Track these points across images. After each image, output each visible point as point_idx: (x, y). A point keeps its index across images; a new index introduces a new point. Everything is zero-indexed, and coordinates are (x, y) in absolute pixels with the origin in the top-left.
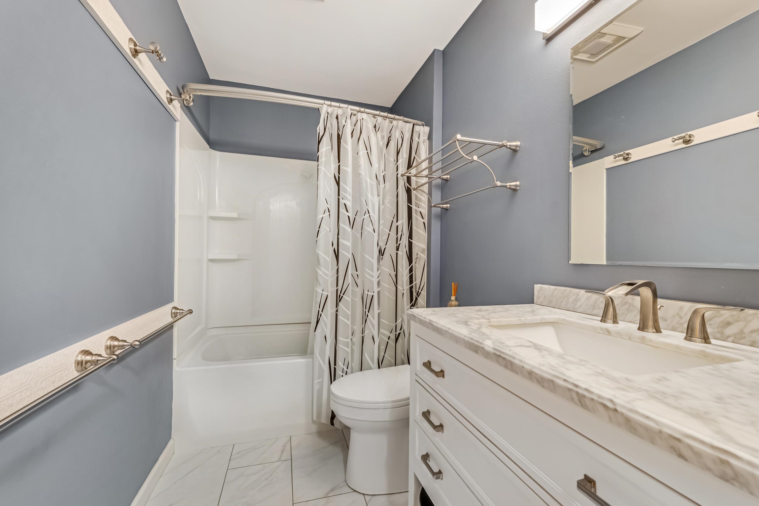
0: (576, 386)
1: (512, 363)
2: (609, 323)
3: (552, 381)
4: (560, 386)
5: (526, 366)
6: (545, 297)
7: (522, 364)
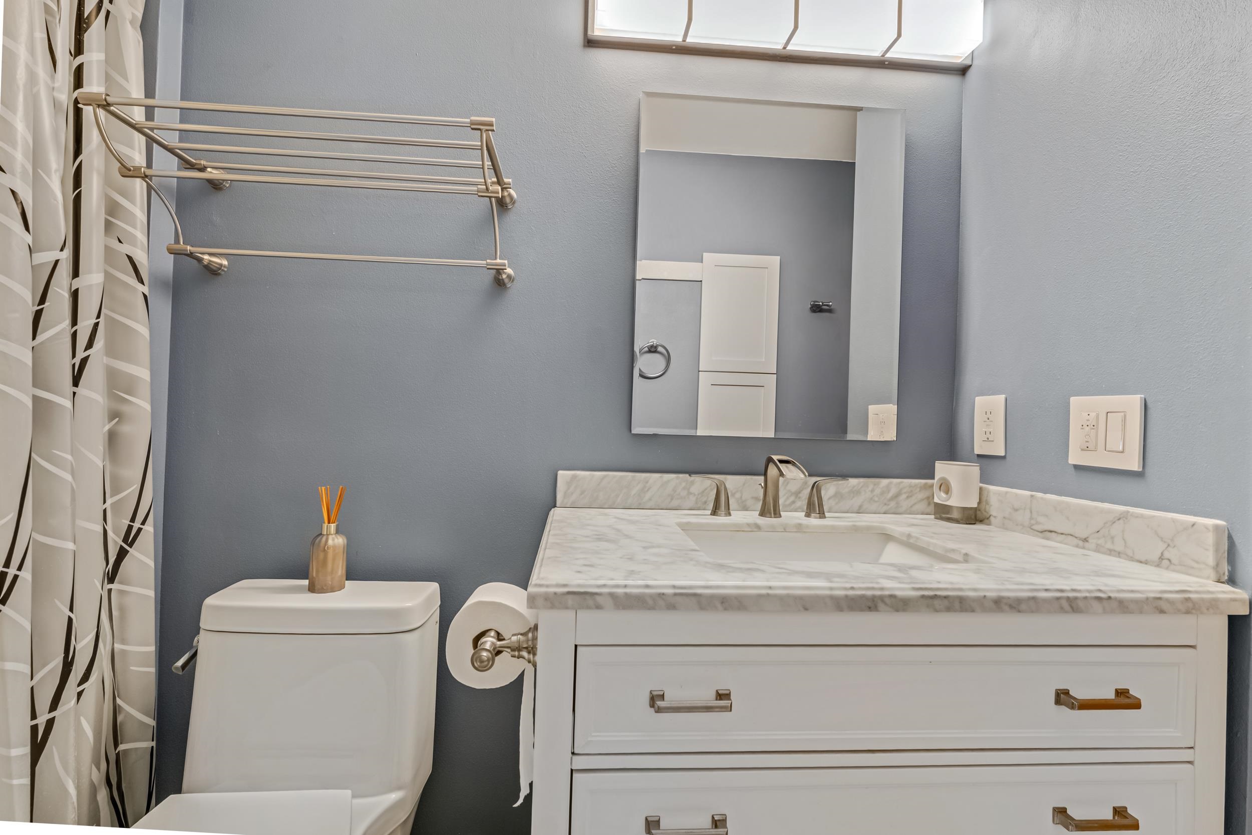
0: (1062, 591)
1: (961, 600)
2: (723, 515)
3: (1034, 598)
4: (1045, 600)
5: (988, 594)
6: (582, 493)
7: (982, 594)
